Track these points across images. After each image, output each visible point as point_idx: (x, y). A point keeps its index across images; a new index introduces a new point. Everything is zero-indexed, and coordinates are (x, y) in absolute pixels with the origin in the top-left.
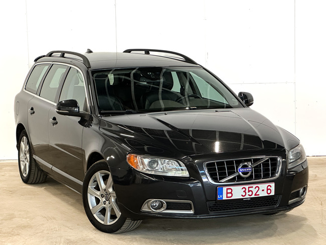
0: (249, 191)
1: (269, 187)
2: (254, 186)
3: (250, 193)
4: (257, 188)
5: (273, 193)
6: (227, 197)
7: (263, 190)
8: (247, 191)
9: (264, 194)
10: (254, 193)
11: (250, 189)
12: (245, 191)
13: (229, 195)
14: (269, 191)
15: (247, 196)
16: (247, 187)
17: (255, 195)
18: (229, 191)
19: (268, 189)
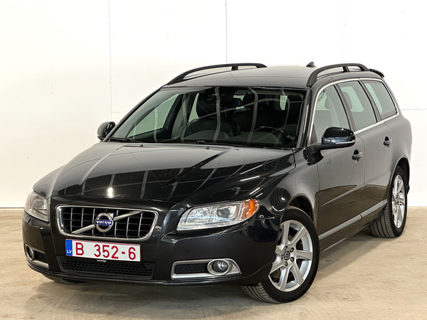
0: (104, 251)
1: (132, 250)
2: (111, 245)
3: (106, 254)
4: (115, 249)
5: (138, 259)
6: (77, 254)
7: (123, 253)
8: (101, 250)
9: (125, 258)
10: (111, 255)
11: (105, 248)
12: (98, 250)
13: (80, 252)
14: (132, 256)
15: (101, 257)
16: (101, 245)
17: (113, 257)
18: (79, 246)
19: (130, 253)
